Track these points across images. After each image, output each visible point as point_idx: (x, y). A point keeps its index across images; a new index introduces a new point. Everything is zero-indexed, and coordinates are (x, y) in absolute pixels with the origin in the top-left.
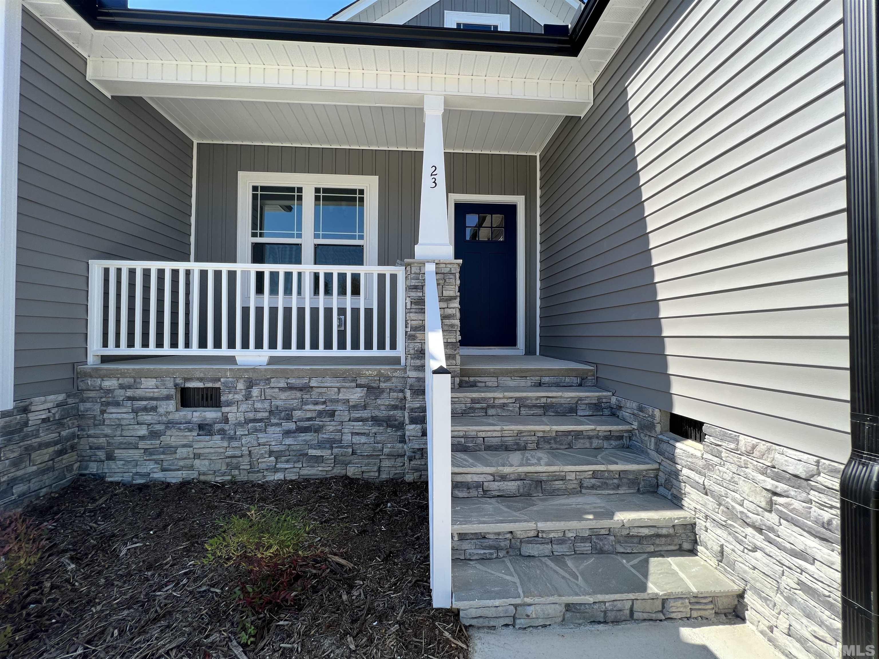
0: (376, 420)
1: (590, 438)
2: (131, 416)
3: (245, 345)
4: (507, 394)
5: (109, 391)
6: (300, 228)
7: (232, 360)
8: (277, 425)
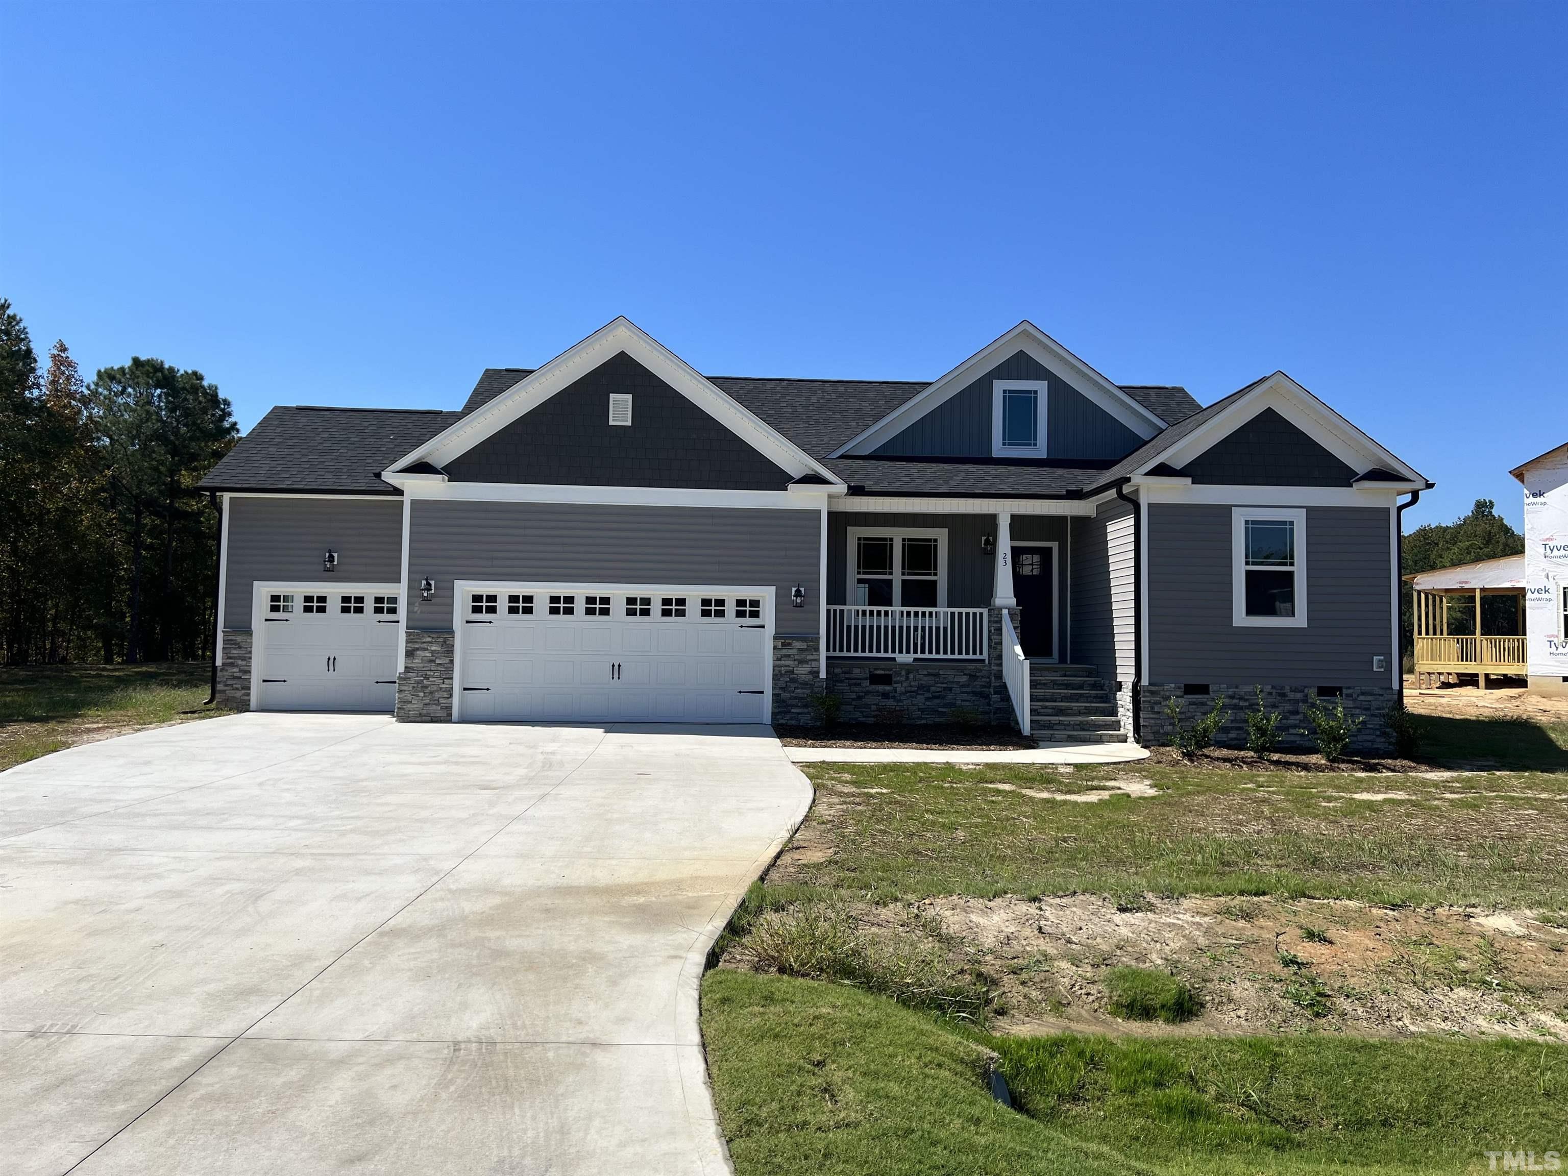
0: (974, 693)
1: (1087, 697)
2: (848, 688)
3: (901, 652)
4: (1047, 678)
5: (836, 675)
6: (891, 568)
7: (894, 659)
8: (921, 694)
